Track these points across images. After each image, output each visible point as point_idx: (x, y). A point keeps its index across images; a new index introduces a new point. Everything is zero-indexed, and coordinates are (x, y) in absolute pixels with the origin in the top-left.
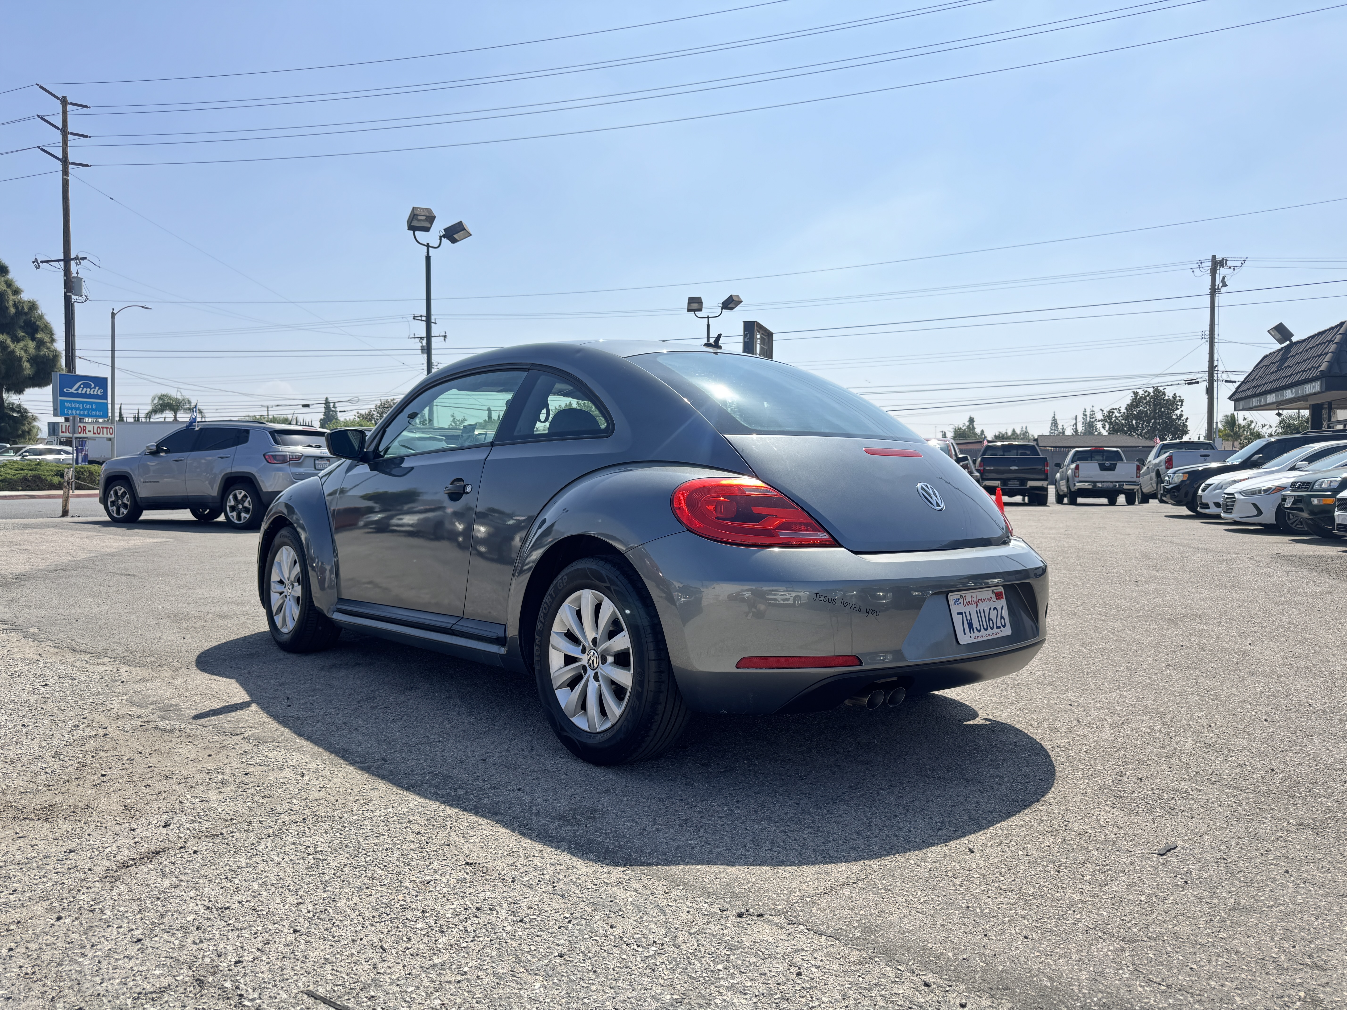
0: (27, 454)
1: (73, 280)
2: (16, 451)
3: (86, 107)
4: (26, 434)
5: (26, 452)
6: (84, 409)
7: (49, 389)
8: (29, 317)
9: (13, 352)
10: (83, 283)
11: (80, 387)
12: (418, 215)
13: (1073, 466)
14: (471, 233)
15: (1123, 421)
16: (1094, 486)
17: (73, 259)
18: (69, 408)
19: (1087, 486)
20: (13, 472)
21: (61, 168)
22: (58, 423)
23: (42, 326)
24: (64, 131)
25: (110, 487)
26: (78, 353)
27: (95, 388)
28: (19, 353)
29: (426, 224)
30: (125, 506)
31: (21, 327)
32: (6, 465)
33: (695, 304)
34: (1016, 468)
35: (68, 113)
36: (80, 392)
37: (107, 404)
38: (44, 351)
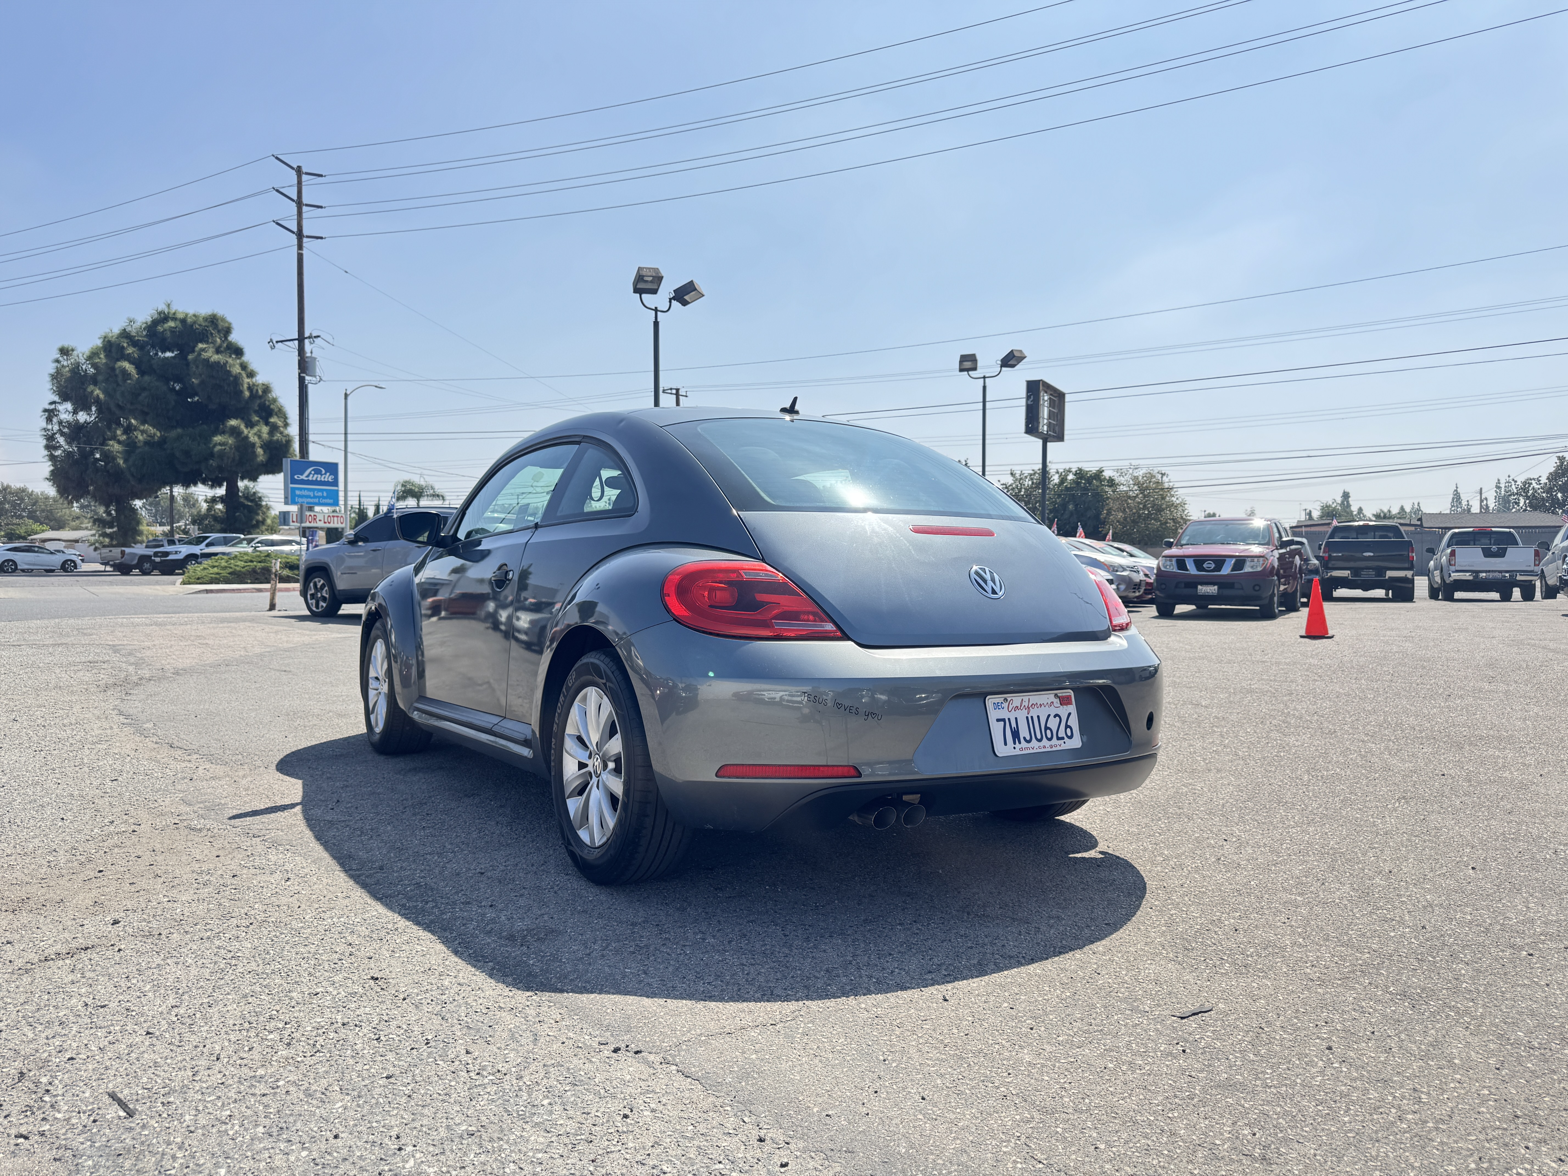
0: (259, 545)
1: (307, 360)
2: (250, 541)
3: (321, 176)
4: (261, 524)
5: (258, 543)
6: (315, 497)
7: (280, 477)
8: (263, 400)
9: (247, 437)
10: (317, 363)
11: (310, 473)
12: (644, 276)
13: (1449, 551)
14: (704, 293)
15: (1544, 495)
16: (1477, 577)
17: (306, 338)
18: (299, 496)
19: (1468, 576)
20: (242, 564)
21: (295, 242)
22: (288, 512)
23: (276, 410)
24: (299, 203)
25: (310, 579)
26: (311, 438)
27: (325, 474)
28: (253, 439)
29: (655, 287)
30: (324, 599)
31: (256, 412)
32: (236, 556)
33: (968, 363)
34: (1372, 554)
35: (303, 184)
36: (310, 478)
37: (337, 491)
38: (277, 436)
